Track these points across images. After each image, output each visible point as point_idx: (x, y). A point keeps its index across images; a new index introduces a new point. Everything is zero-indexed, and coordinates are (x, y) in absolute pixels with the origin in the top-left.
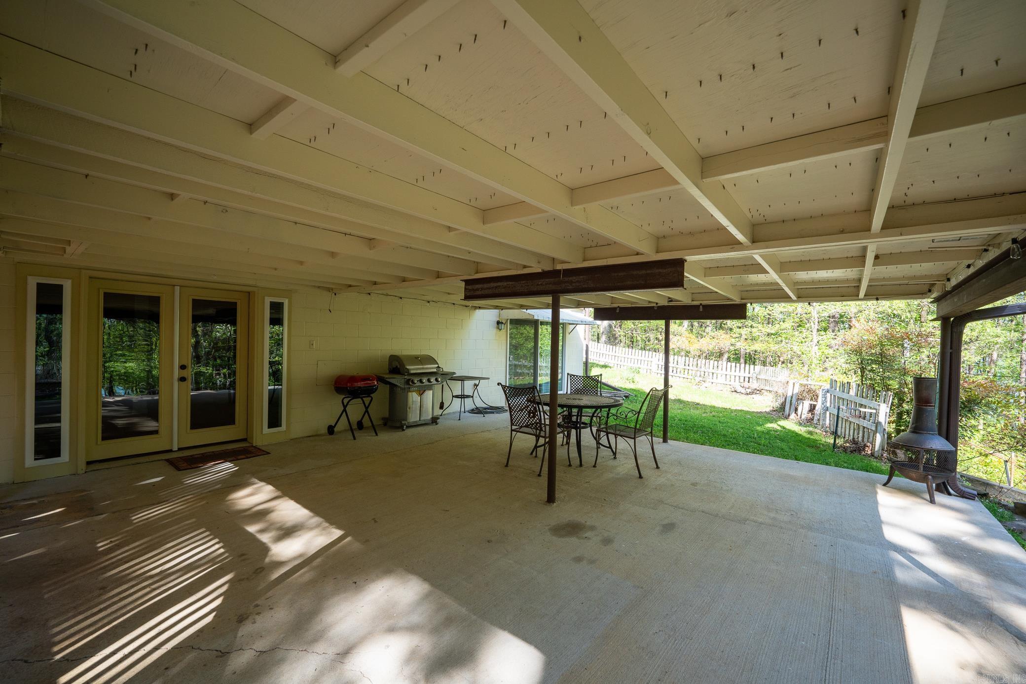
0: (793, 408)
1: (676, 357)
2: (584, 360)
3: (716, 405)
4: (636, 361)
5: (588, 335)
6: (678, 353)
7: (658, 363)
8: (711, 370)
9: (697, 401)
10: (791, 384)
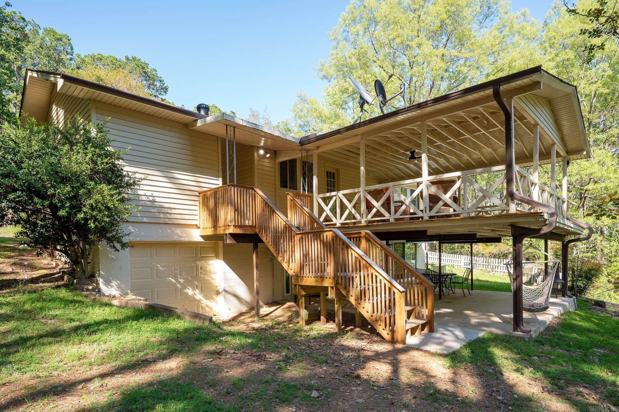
0: (535, 280)
1: (475, 257)
2: (426, 262)
3: (497, 281)
4: (449, 261)
5: (428, 247)
6: (477, 255)
7: (465, 262)
8: (497, 264)
9: (487, 280)
10: (534, 269)
